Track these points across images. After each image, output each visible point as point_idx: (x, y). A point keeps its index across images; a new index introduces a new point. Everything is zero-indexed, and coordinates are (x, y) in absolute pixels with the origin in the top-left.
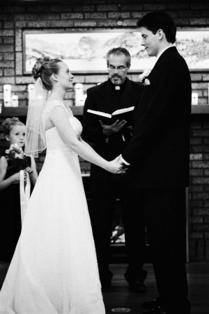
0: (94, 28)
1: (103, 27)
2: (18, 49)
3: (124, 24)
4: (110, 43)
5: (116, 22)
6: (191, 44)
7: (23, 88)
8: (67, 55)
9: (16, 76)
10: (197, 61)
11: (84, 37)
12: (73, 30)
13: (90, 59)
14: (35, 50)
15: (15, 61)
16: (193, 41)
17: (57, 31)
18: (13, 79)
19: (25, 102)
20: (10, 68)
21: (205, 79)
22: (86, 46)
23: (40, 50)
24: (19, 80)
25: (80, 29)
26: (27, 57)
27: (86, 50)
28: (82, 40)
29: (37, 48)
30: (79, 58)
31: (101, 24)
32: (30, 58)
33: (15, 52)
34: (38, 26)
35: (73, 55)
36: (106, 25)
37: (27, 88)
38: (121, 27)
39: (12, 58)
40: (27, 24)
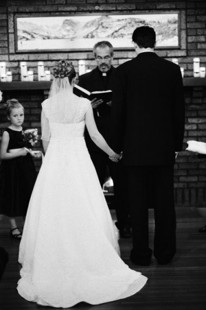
0: (75, 12)
1: (83, 11)
2: (11, 30)
3: (101, 9)
4: (89, 25)
5: (94, 6)
6: (157, 26)
7: (15, 64)
8: (53, 36)
9: (9, 54)
10: (163, 40)
11: (66, 20)
12: (57, 14)
13: (72, 39)
14: (25, 32)
15: (8, 41)
16: (159, 22)
17: (43, 14)
18: (7, 56)
19: (18, 76)
20: (4, 47)
21: (169, 55)
22: (68, 28)
23: (29, 31)
24: (12, 58)
25: (63, 13)
26: (19, 38)
27: (68, 31)
28: (65, 22)
29: (27, 30)
30: (63, 38)
31: (82, 8)
32: (21, 39)
33: (8, 33)
34: (27, 10)
35: (57, 35)
36: (85, 9)
37: (19, 64)
38: (98, 11)
39: (6, 39)
40: (18, 9)
